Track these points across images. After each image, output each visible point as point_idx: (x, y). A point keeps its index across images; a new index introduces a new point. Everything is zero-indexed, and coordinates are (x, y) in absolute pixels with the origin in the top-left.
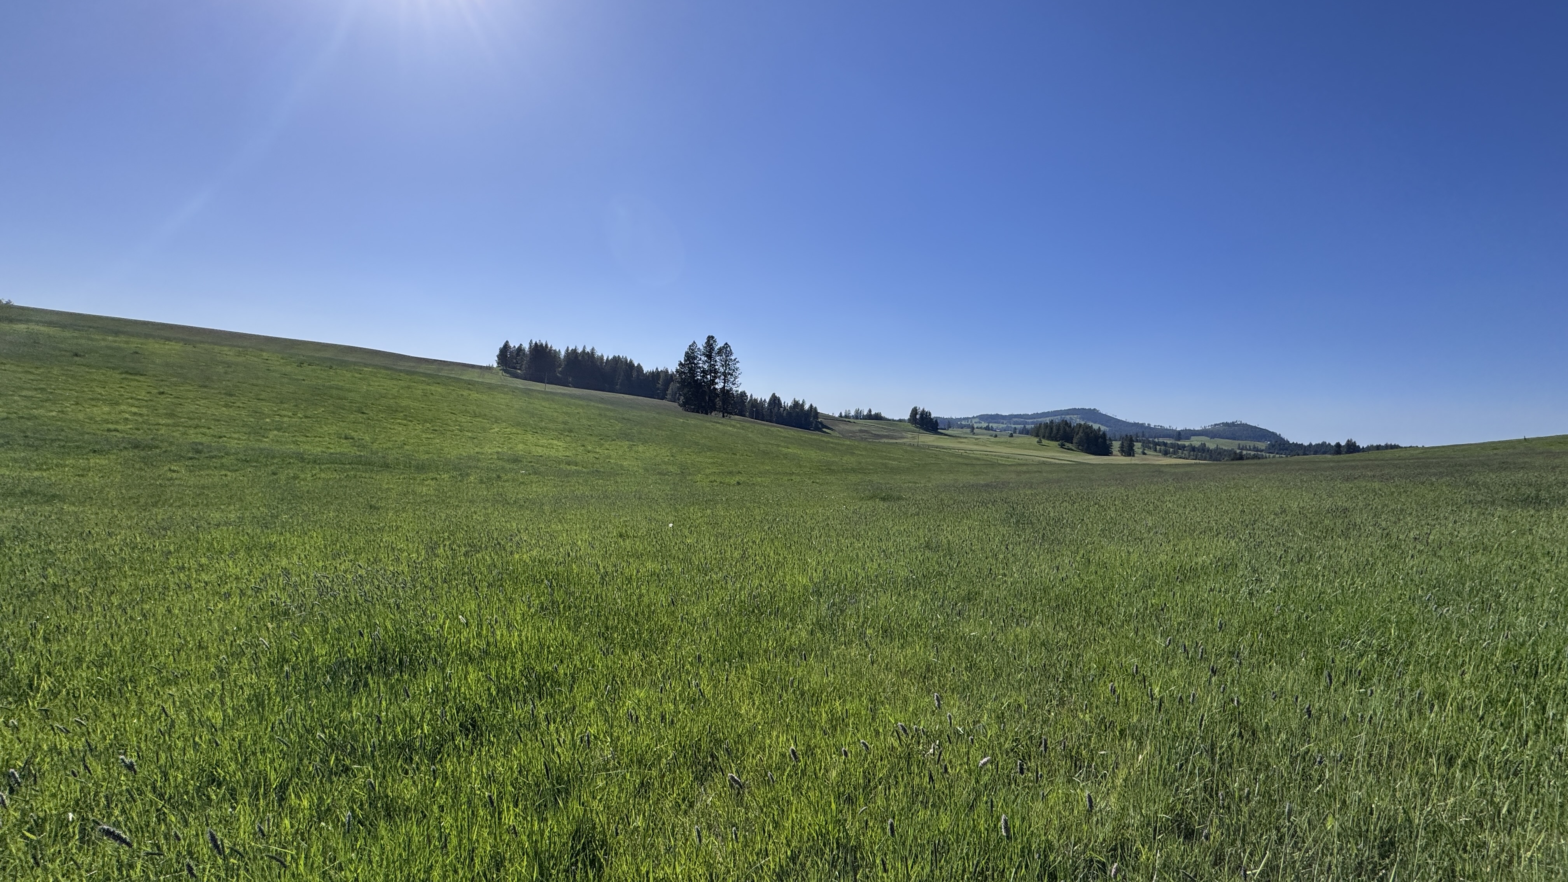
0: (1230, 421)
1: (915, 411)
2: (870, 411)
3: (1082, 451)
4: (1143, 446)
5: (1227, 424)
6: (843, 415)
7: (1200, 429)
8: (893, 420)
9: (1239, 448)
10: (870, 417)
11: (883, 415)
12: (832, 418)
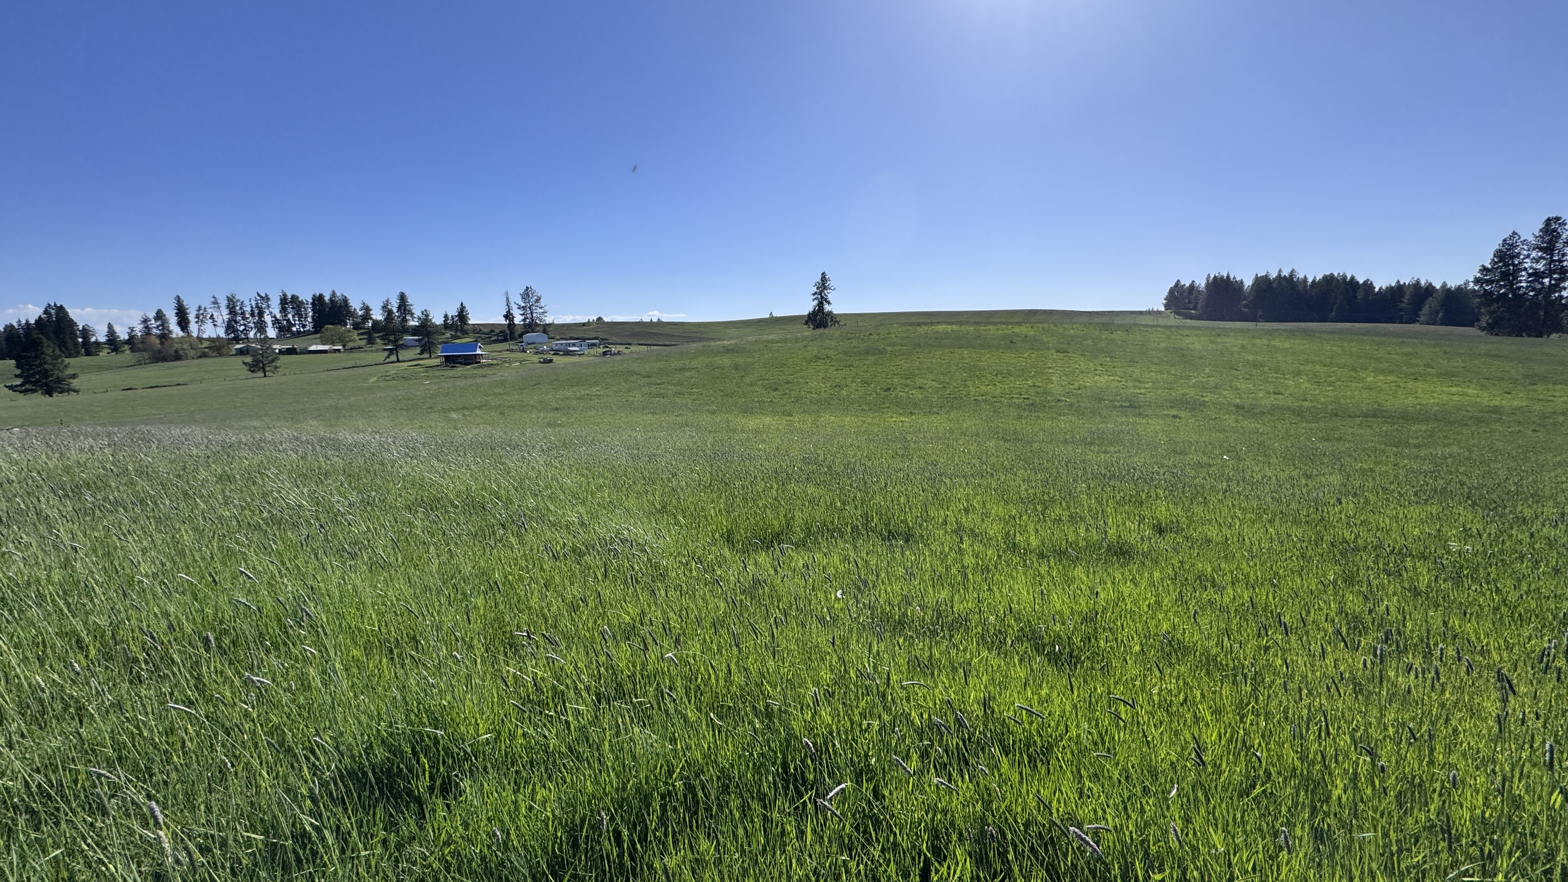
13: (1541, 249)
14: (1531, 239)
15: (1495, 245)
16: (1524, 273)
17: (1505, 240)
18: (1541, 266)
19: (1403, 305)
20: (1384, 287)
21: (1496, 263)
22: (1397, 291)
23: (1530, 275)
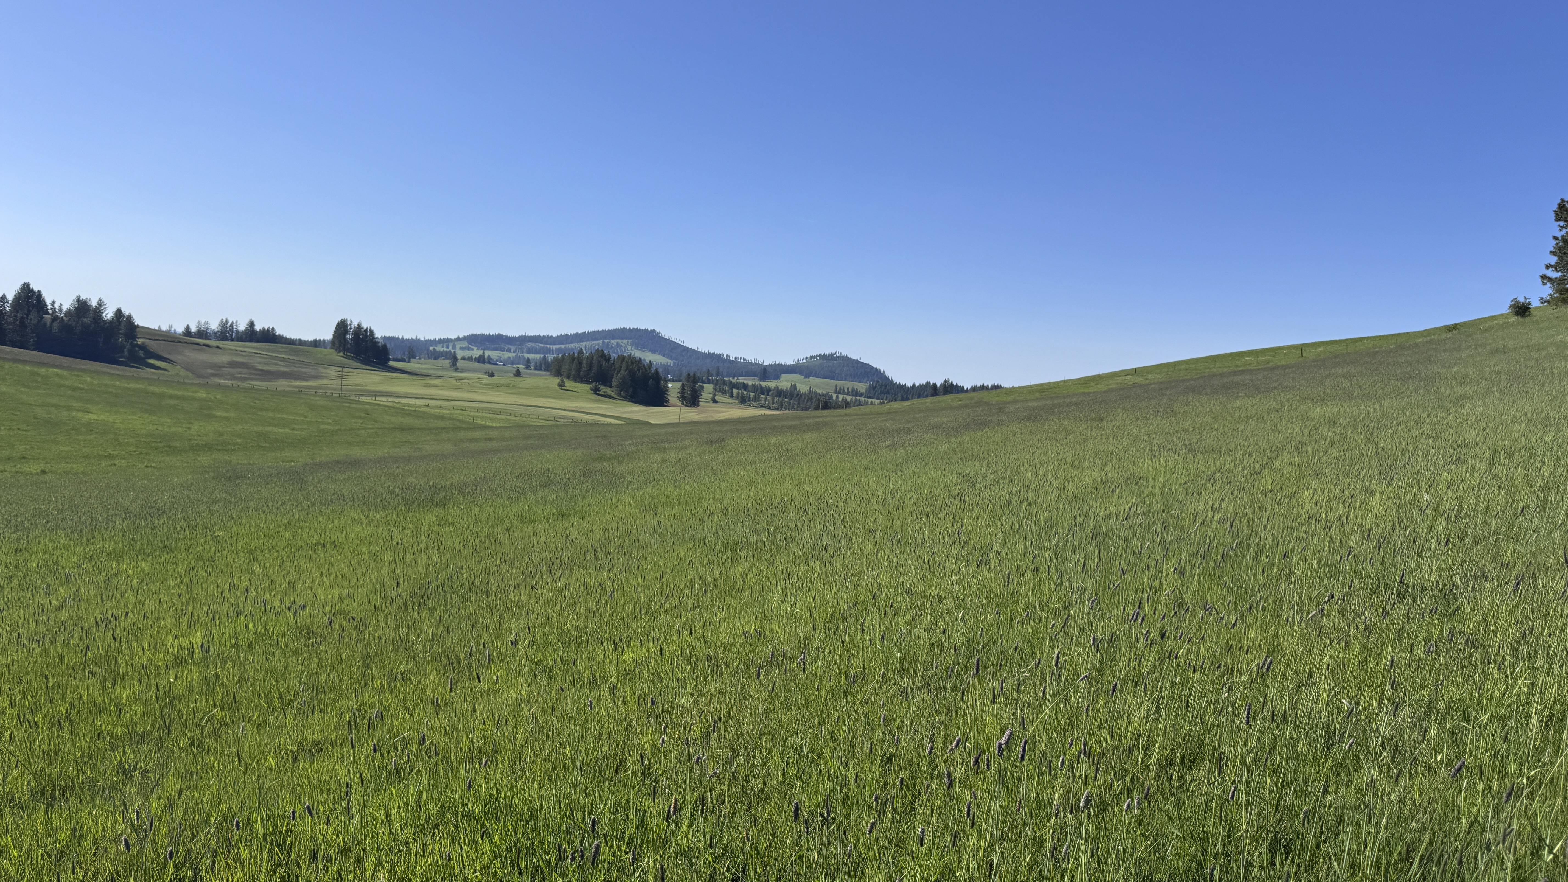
0: (828, 352)
1: (342, 327)
2: (252, 324)
3: (625, 398)
4: (715, 389)
5: (824, 357)
6: (193, 329)
7: (792, 363)
8: (301, 343)
9: (836, 392)
10: (252, 335)
11: (279, 332)
12: (167, 337)
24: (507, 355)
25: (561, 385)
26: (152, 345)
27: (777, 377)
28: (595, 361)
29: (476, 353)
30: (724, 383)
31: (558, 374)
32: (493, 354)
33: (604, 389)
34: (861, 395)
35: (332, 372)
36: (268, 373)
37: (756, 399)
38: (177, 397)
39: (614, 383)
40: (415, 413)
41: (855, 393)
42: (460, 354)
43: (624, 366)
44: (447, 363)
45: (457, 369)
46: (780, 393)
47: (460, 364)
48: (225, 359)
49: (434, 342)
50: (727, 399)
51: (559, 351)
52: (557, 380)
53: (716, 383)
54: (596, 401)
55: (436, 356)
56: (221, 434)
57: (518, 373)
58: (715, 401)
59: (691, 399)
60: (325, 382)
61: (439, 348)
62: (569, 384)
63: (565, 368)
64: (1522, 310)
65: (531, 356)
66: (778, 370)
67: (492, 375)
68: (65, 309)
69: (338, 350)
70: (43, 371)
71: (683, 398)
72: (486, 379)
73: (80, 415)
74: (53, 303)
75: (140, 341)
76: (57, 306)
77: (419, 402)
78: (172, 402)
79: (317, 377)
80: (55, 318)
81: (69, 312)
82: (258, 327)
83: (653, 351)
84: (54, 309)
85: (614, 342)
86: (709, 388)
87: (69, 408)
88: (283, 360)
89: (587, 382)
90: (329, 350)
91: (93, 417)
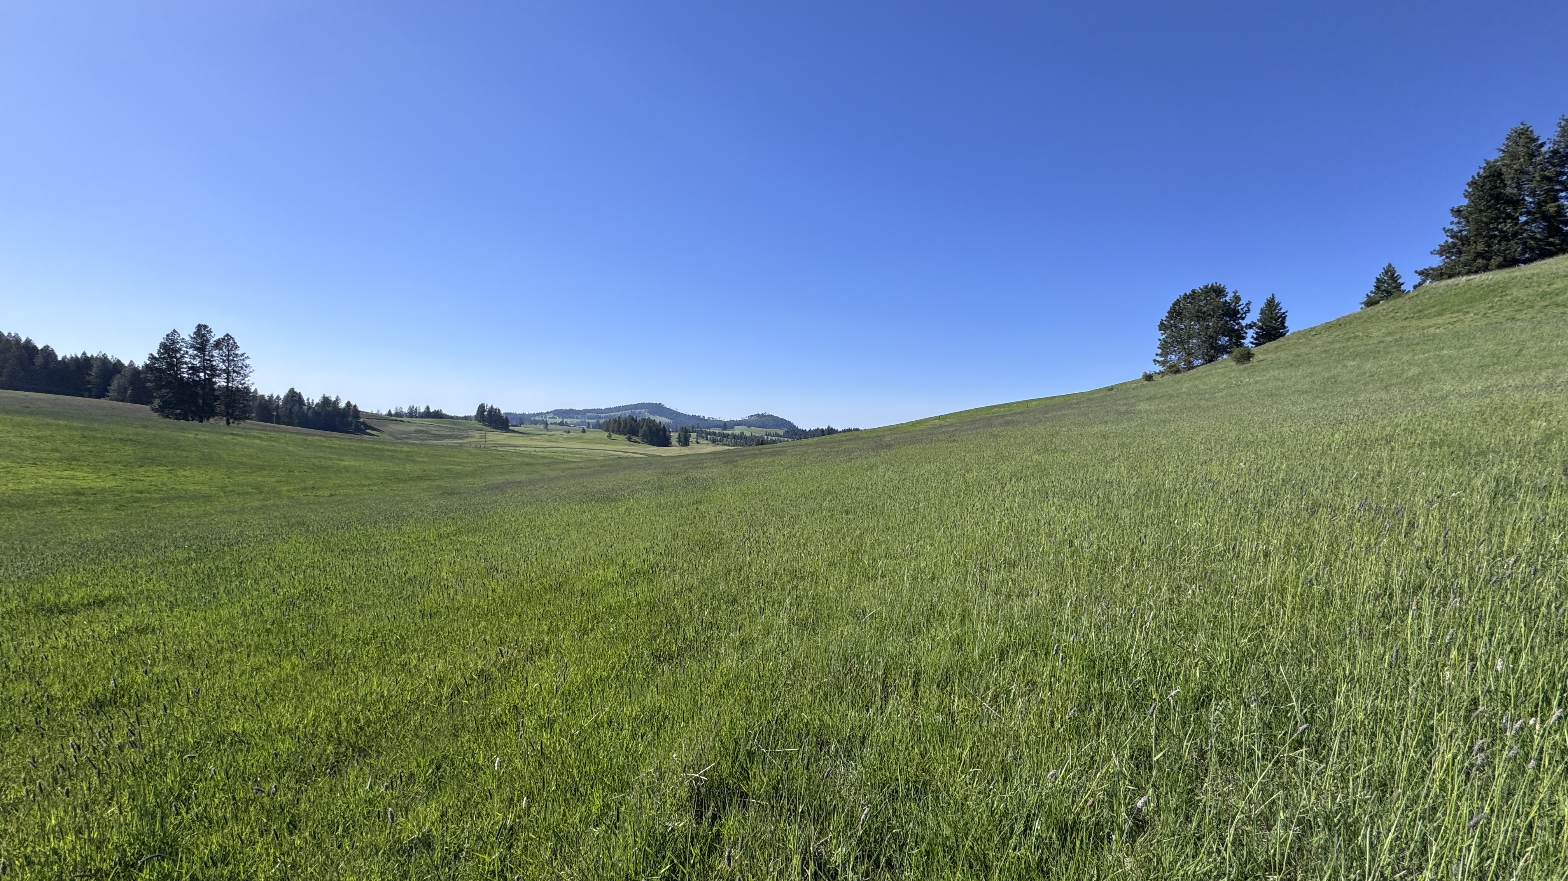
1: (482, 408)
2: (428, 408)
3: (646, 443)
4: (697, 436)
5: (758, 415)
6: (393, 412)
7: (741, 420)
8: (457, 418)
9: (766, 435)
10: (428, 414)
11: (444, 412)
12: (377, 417)
13: (196, 349)
14: (188, 339)
15: (161, 339)
16: (185, 366)
17: (167, 335)
18: (197, 362)
19: (91, 378)
20: (68, 357)
21: (163, 354)
22: (83, 364)
23: (190, 369)
24: (575, 421)
25: (609, 436)
26: (368, 422)
27: (732, 428)
28: (628, 422)
29: (559, 420)
30: (702, 432)
31: (607, 430)
32: (569, 421)
33: (634, 438)
34: (781, 436)
35: (476, 434)
36: (439, 435)
37: (721, 441)
38: (392, 451)
39: (640, 434)
40: (529, 455)
41: (777, 435)
42: (549, 421)
43: (645, 424)
44: (542, 426)
45: (548, 430)
46: (734, 437)
47: (549, 427)
48: (413, 428)
49: (534, 415)
50: (704, 441)
51: (606, 417)
52: (607, 434)
53: (697, 432)
54: (629, 445)
55: (536, 423)
56: (424, 471)
57: (584, 431)
58: (698, 443)
59: (684, 441)
60: (472, 440)
61: (537, 418)
62: (614, 436)
63: (611, 426)
64: (1149, 378)
65: (590, 421)
66: (733, 424)
67: (569, 432)
68: (315, 403)
69: (480, 421)
70: (310, 438)
71: (679, 441)
72: (565, 435)
73: (339, 462)
74: (308, 399)
75: (361, 420)
76: (310, 401)
77: (530, 449)
78: (389, 453)
79: (467, 437)
80: (310, 408)
81: (317, 404)
82: (432, 410)
83: (660, 416)
84: (309, 403)
85: (638, 411)
86: (694, 435)
87: (331, 459)
88: (447, 428)
89: (624, 434)
90: (474, 422)
91: (347, 463)
